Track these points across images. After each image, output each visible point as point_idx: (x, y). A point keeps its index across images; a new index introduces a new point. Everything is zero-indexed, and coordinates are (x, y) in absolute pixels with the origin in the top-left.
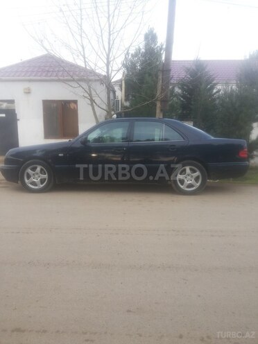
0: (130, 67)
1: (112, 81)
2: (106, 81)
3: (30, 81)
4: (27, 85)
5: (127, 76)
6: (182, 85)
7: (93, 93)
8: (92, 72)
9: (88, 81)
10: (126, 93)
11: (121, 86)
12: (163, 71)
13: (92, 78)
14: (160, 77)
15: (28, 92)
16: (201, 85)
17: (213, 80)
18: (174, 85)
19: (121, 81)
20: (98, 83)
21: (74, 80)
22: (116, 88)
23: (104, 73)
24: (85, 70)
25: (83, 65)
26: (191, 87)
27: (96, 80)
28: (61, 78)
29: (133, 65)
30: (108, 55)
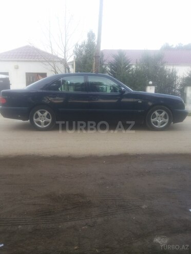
0: (78, 54)
1: (68, 62)
2: (64, 62)
3: (18, 61)
4: (16, 64)
5: (76, 59)
6: (111, 65)
7: (57, 68)
8: (56, 57)
9: (54, 62)
10: (76, 69)
11: (73, 65)
12: (96, 57)
13: (56, 60)
14: (94, 60)
15: (17, 68)
16: (121, 65)
17: (129, 62)
18: (106, 65)
19: (73, 62)
20: (59, 63)
21: (46, 61)
22: (70, 67)
23: (63, 58)
24: (51, 55)
25: (51, 53)
26: (116, 66)
27: (58, 61)
28: (38, 60)
29: (81, 52)
30: (65, 48)
